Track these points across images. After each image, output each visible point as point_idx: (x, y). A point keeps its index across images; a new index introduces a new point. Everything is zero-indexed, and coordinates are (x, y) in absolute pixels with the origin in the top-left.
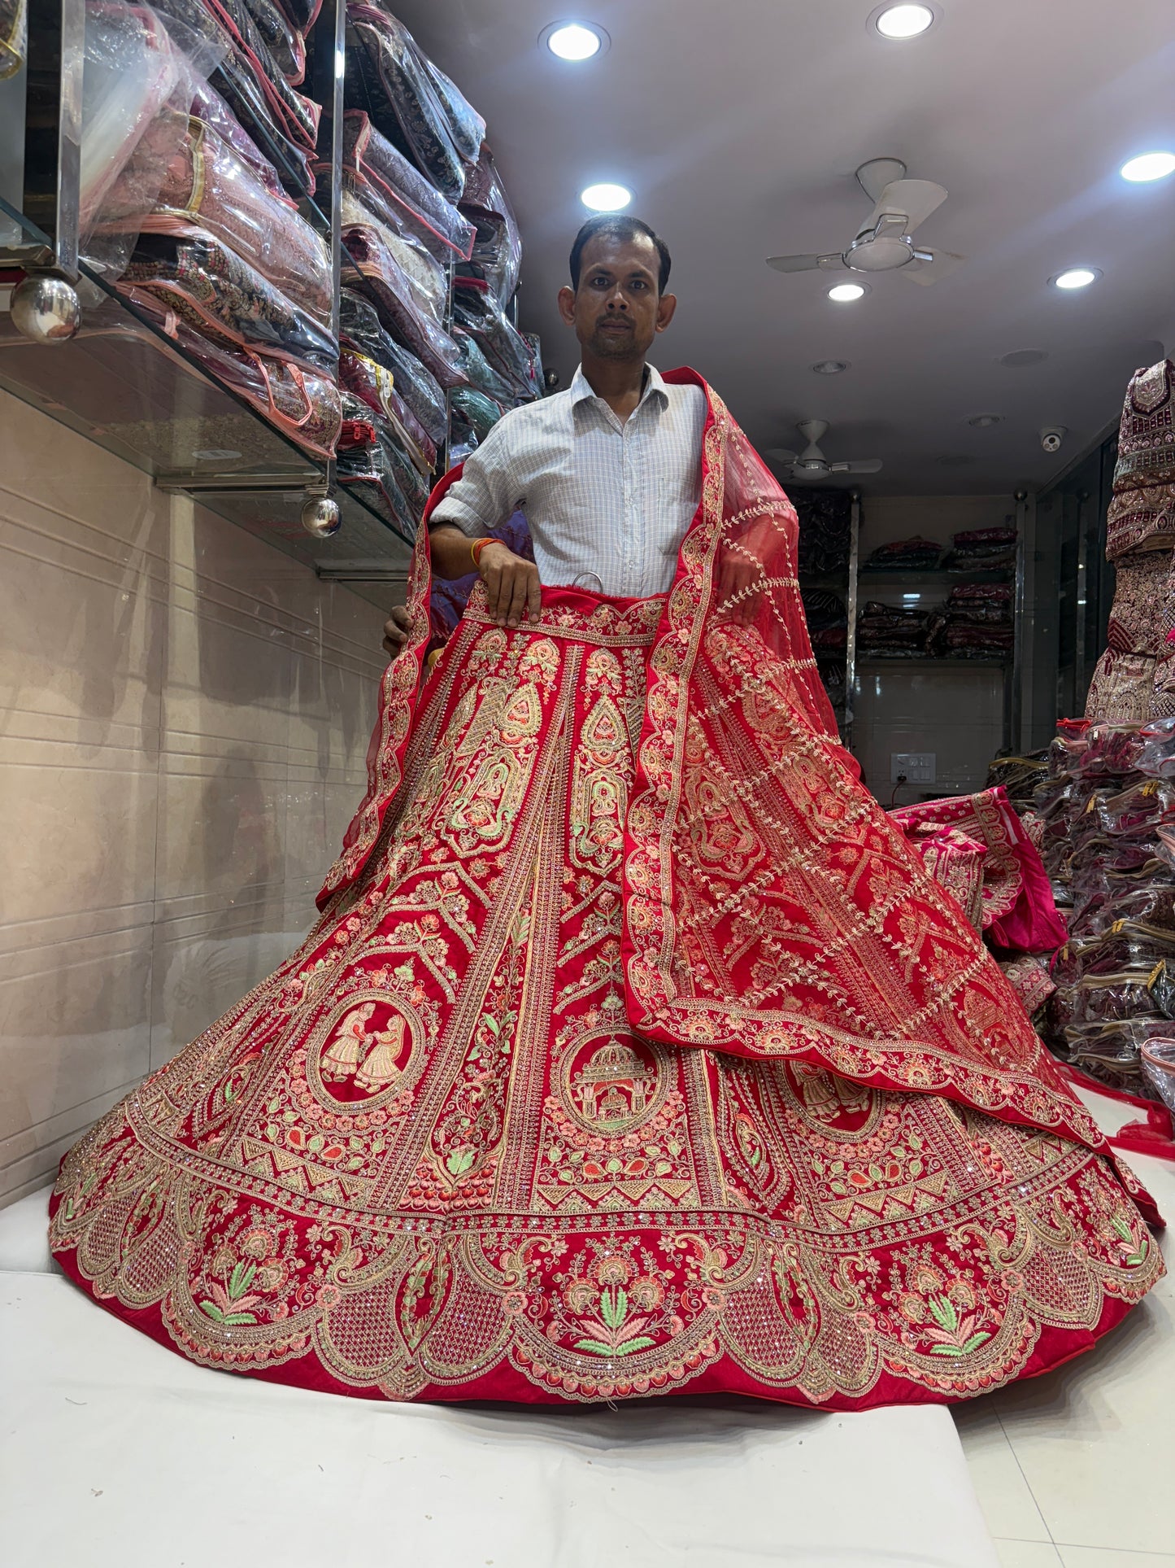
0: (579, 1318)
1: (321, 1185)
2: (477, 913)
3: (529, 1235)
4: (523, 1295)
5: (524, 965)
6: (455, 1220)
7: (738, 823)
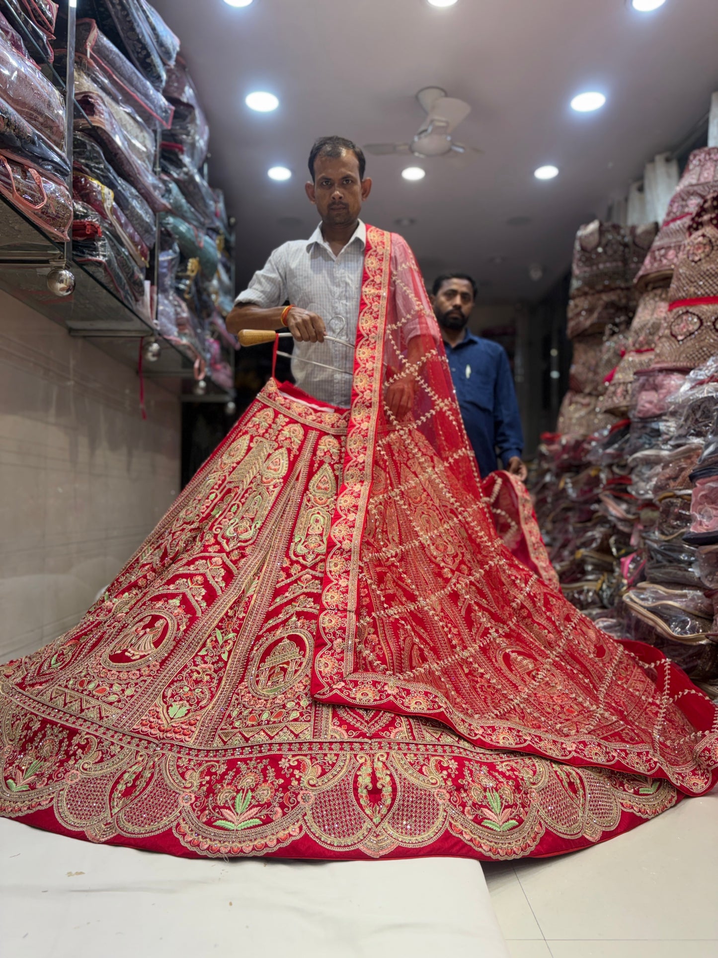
0: (220, 808)
1: (88, 709)
2: (229, 577)
3: (207, 761)
4: (193, 796)
5: (248, 607)
6: (164, 744)
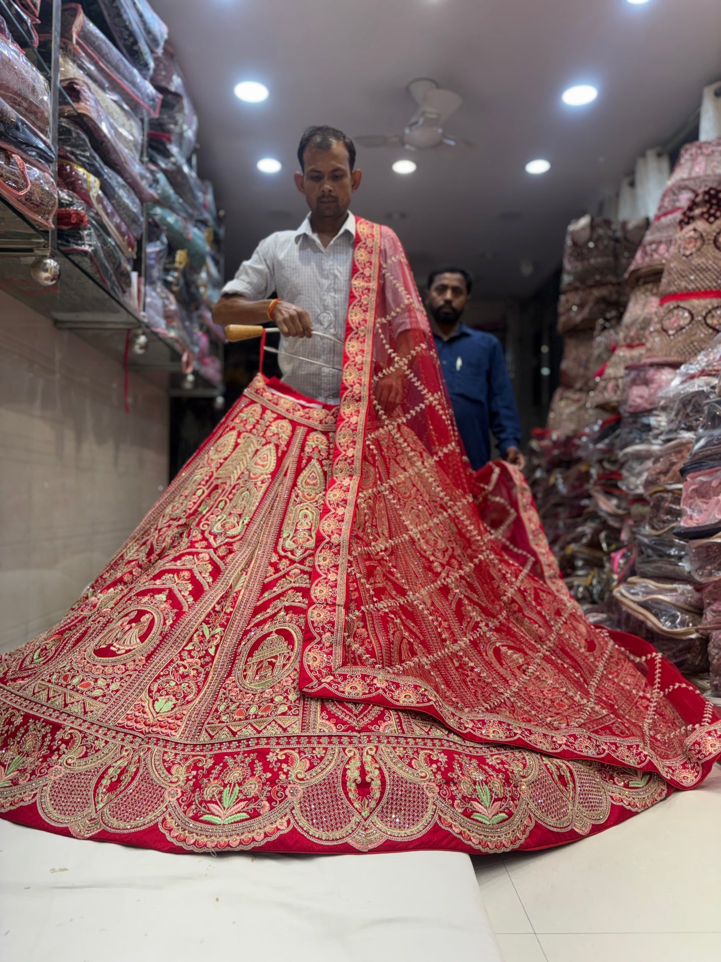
7: (380, 530)
